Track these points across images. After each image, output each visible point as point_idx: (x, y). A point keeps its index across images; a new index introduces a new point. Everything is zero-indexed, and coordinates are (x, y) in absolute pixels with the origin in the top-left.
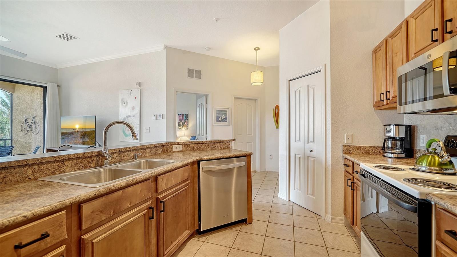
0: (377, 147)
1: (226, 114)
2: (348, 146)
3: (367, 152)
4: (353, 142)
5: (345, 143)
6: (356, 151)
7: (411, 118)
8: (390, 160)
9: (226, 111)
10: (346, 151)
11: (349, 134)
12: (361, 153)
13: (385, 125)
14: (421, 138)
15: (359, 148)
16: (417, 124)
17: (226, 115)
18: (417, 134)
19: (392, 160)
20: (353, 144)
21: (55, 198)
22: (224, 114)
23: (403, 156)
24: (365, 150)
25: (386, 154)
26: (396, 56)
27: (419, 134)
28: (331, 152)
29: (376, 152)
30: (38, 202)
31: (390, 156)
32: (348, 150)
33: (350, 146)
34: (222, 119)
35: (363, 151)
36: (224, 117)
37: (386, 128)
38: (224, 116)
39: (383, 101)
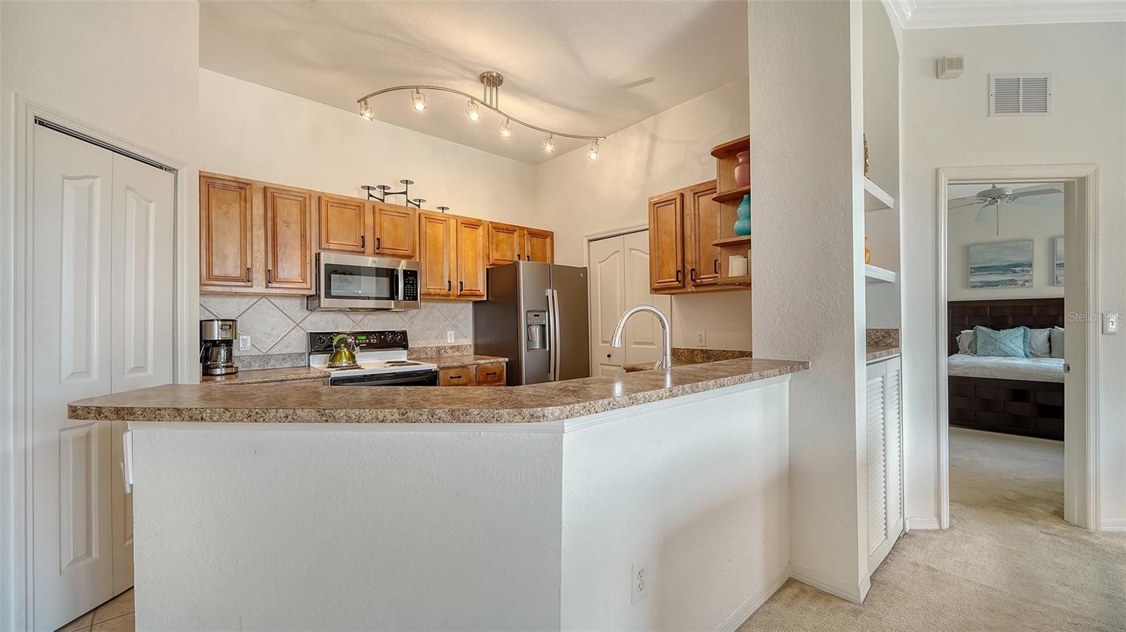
14: (241, 340)
39: (249, 281)
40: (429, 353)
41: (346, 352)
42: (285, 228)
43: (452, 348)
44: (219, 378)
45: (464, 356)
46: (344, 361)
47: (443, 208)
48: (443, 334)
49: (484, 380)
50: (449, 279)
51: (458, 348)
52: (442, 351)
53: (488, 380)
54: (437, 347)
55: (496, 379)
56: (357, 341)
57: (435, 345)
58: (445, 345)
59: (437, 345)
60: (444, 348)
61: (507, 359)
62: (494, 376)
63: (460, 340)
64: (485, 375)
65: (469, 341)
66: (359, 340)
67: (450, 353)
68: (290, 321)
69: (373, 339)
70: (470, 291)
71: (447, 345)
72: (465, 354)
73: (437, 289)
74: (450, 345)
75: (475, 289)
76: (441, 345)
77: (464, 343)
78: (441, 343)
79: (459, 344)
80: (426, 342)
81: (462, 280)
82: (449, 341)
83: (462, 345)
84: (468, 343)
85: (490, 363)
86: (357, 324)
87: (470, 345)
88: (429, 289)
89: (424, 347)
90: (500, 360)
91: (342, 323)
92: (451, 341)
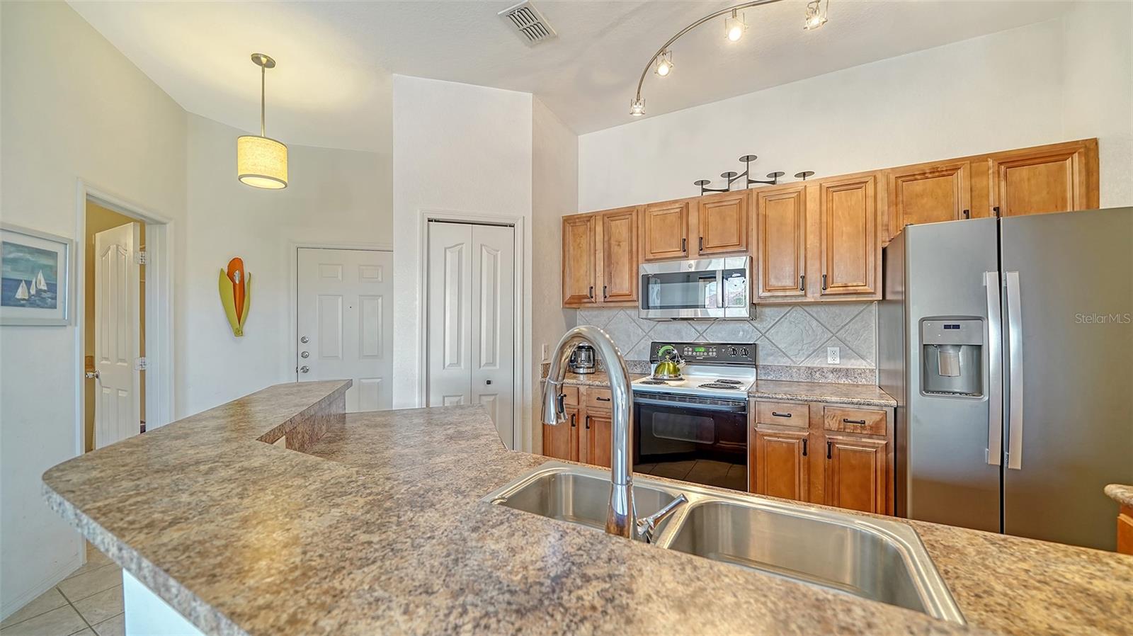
1: (51, 267)
5: (543, 360)
9: (53, 255)
11: (545, 344)
17: (51, 272)
21: (1035, 556)
22: (43, 267)
28: (532, 377)
30: (1084, 567)
34: (33, 292)
36: (43, 282)
38: (40, 276)
39: (592, 297)
40: (794, 375)
41: (671, 365)
42: (616, 247)
43: (834, 371)
44: (582, 376)
45: (858, 386)
46: (665, 373)
47: (804, 175)
48: (820, 351)
49: (839, 428)
50: (802, 274)
51: (847, 373)
52: (817, 374)
53: (848, 430)
54: (809, 368)
55: (865, 432)
56: (694, 354)
57: (805, 365)
58: (823, 366)
59: (809, 365)
60: (821, 370)
61: (894, 403)
62: (861, 427)
63: (853, 361)
64: (840, 421)
65: (869, 363)
66: (696, 352)
67: (831, 378)
68: (641, 330)
69: (713, 351)
70: (844, 288)
71: (827, 366)
72: (860, 383)
73: (784, 289)
74: (831, 366)
75: (855, 284)
76: (815, 365)
77: (859, 366)
78: (816, 363)
79: (849, 367)
80: (792, 360)
81: (827, 273)
82: (830, 360)
83: (854, 369)
84: (868, 367)
85: (853, 403)
86: (701, 335)
87: (871, 371)
88: (769, 291)
89: (787, 367)
90: (876, 401)
91: (686, 333)
92: (833, 361)
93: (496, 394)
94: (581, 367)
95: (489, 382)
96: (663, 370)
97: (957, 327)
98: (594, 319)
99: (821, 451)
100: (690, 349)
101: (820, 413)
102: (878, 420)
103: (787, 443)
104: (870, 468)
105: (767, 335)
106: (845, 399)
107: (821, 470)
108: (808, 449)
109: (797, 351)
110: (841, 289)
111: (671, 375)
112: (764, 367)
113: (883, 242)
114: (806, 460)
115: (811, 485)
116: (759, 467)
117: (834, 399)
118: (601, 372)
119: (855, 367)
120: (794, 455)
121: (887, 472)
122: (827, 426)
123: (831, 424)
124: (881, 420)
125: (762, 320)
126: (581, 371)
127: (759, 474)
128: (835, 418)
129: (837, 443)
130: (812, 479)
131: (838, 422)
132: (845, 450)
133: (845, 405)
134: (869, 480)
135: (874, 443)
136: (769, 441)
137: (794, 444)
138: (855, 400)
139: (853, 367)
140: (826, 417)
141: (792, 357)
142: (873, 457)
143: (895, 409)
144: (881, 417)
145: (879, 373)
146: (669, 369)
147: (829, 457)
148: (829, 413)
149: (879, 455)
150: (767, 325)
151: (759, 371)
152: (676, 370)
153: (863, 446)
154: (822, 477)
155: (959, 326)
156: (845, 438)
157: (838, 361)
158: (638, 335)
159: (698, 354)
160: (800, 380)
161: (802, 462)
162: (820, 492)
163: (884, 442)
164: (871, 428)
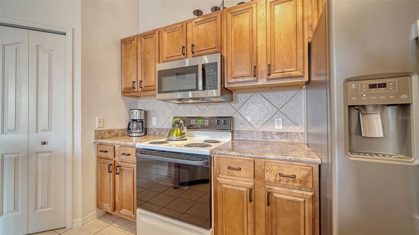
0: (123, 129)
2: (100, 130)
3: (116, 135)
4: (104, 126)
5: (97, 127)
6: (107, 135)
7: (144, 106)
8: (134, 138)
10: (99, 136)
11: (100, 117)
12: (112, 136)
13: (131, 110)
14: (153, 120)
15: (110, 132)
16: (149, 109)
18: (149, 117)
19: (137, 138)
20: (104, 128)
23: (143, 134)
24: (115, 133)
25: (131, 135)
26: (149, 54)
27: (151, 117)
28: (82, 139)
29: (123, 134)
31: (135, 136)
32: (100, 134)
33: (102, 130)
35: (113, 134)
37: (132, 112)
39: (135, 88)
40: (255, 136)
41: (179, 130)
43: (279, 134)
45: (293, 144)
48: (270, 120)
49: (275, 181)
50: (254, 64)
51: (287, 135)
52: (269, 136)
53: (282, 182)
54: (264, 132)
55: (296, 185)
56: (196, 123)
57: (262, 130)
58: (272, 130)
59: (264, 130)
60: (270, 133)
61: (318, 160)
62: (293, 180)
63: (290, 127)
64: (276, 175)
65: (301, 129)
66: (197, 122)
67: (277, 138)
68: (170, 110)
69: (206, 122)
70: (282, 74)
71: (274, 131)
72: (295, 142)
73: (243, 77)
74: (277, 131)
75: (289, 70)
76: (267, 130)
77: (294, 130)
78: (268, 129)
79: (288, 131)
80: (254, 127)
81: (271, 63)
82: (276, 127)
83: (291, 132)
84: (300, 131)
85: (286, 160)
86: (202, 112)
87: (302, 134)
88: (234, 78)
89: (251, 131)
90: (304, 159)
91: (194, 111)
92: (279, 127)
93: (52, 152)
94: (133, 133)
95: (44, 143)
96: (173, 134)
97: (384, 85)
98: (147, 104)
99: (263, 198)
100: (194, 121)
101: (262, 167)
102: (306, 175)
103: (238, 190)
104: (300, 215)
105: (239, 111)
106: (280, 157)
107: (263, 213)
108: (253, 196)
109: (257, 121)
110: (280, 74)
111: (178, 137)
112: (238, 132)
113: (308, 38)
114: (252, 206)
115: (257, 225)
116: (219, 208)
117: (272, 156)
118: (150, 135)
119: (292, 131)
120: (243, 200)
121: (314, 219)
122: (266, 178)
123: (270, 177)
124: (308, 175)
125: (236, 102)
126: (134, 135)
127: (220, 213)
128: (273, 172)
129: (275, 192)
130: (257, 219)
131: (274, 175)
132: (281, 199)
133: (280, 162)
134: (299, 225)
135: (303, 194)
136: (226, 188)
137: (243, 192)
138: (288, 158)
139: (290, 131)
140: (266, 171)
141: (254, 125)
142: (302, 205)
143: (320, 165)
144: (308, 172)
145: (307, 135)
146: (177, 133)
147: (269, 204)
148: (268, 168)
149: (307, 205)
150: (238, 105)
151: (234, 134)
152: (182, 134)
153: (294, 196)
154: (264, 219)
155: (385, 84)
156: (280, 189)
157: (281, 128)
158: (169, 113)
159: (198, 123)
160: (259, 140)
161: (249, 206)
162: (263, 230)
163: (311, 194)
164: (301, 181)
